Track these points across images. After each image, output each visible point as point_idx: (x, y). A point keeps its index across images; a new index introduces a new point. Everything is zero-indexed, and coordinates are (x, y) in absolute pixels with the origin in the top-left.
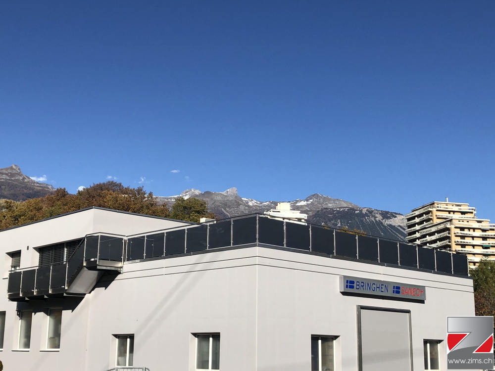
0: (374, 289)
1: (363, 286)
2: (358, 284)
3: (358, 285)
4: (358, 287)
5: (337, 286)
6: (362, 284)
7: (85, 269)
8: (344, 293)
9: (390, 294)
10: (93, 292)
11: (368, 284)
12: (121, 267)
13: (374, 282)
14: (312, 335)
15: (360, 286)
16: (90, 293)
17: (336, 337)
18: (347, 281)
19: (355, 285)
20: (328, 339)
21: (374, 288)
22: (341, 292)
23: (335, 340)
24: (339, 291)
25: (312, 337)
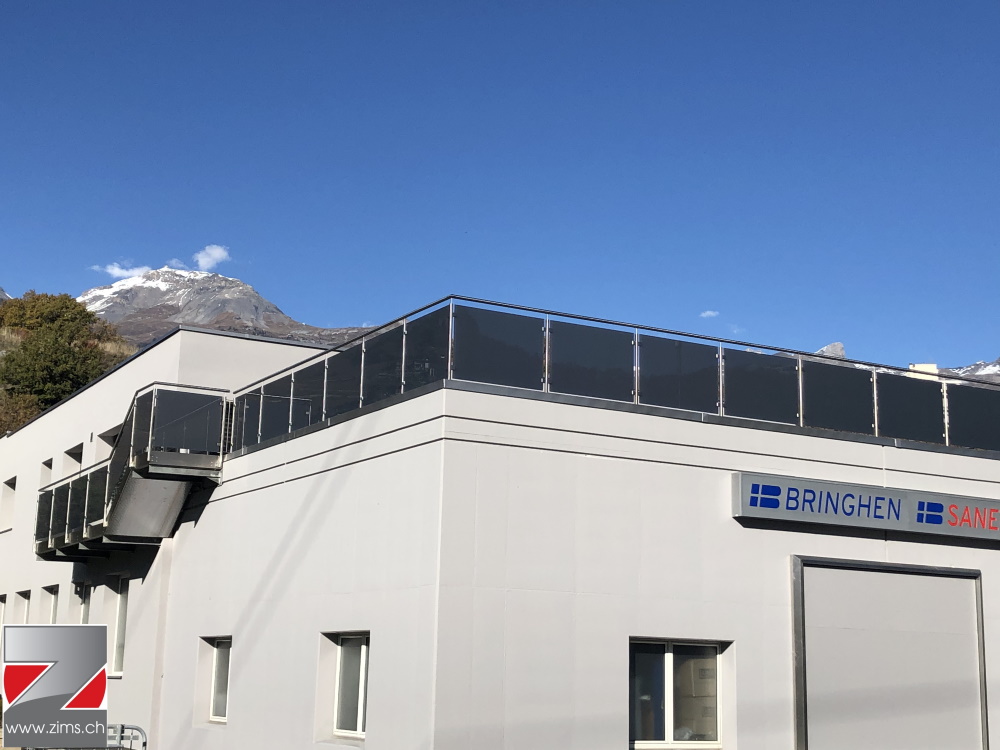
0: (849, 510)
1: (810, 502)
2: (793, 494)
3: (795, 499)
4: (792, 504)
5: (725, 500)
6: (809, 496)
7: (135, 475)
8: (746, 522)
9: (907, 523)
10: (177, 533)
11: (829, 495)
12: (219, 470)
13: (850, 491)
14: (631, 639)
15: (800, 500)
16: (172, 535)
17: (724, 645)
18: (755, 489)
19: (782, 498)
20: (697, 653)
21: (852, 507)
22: (735, 518)
23: (722, 652)
24: (731, 516)
25: (632, 646)
